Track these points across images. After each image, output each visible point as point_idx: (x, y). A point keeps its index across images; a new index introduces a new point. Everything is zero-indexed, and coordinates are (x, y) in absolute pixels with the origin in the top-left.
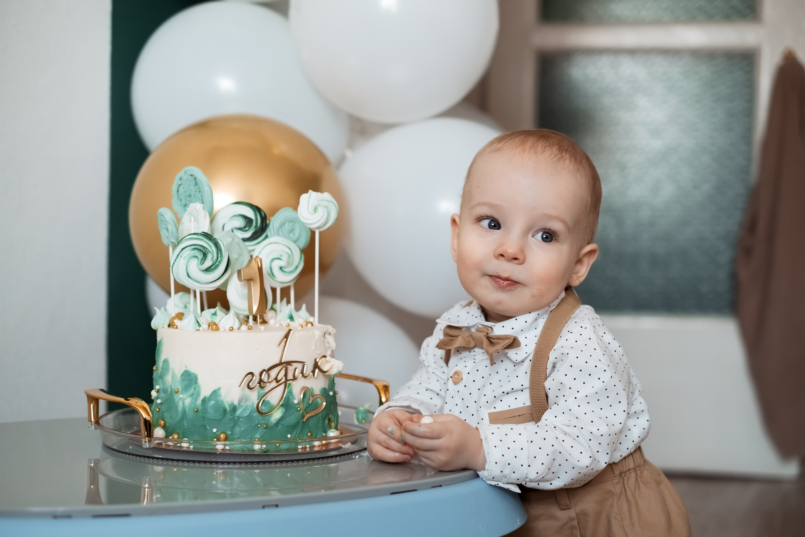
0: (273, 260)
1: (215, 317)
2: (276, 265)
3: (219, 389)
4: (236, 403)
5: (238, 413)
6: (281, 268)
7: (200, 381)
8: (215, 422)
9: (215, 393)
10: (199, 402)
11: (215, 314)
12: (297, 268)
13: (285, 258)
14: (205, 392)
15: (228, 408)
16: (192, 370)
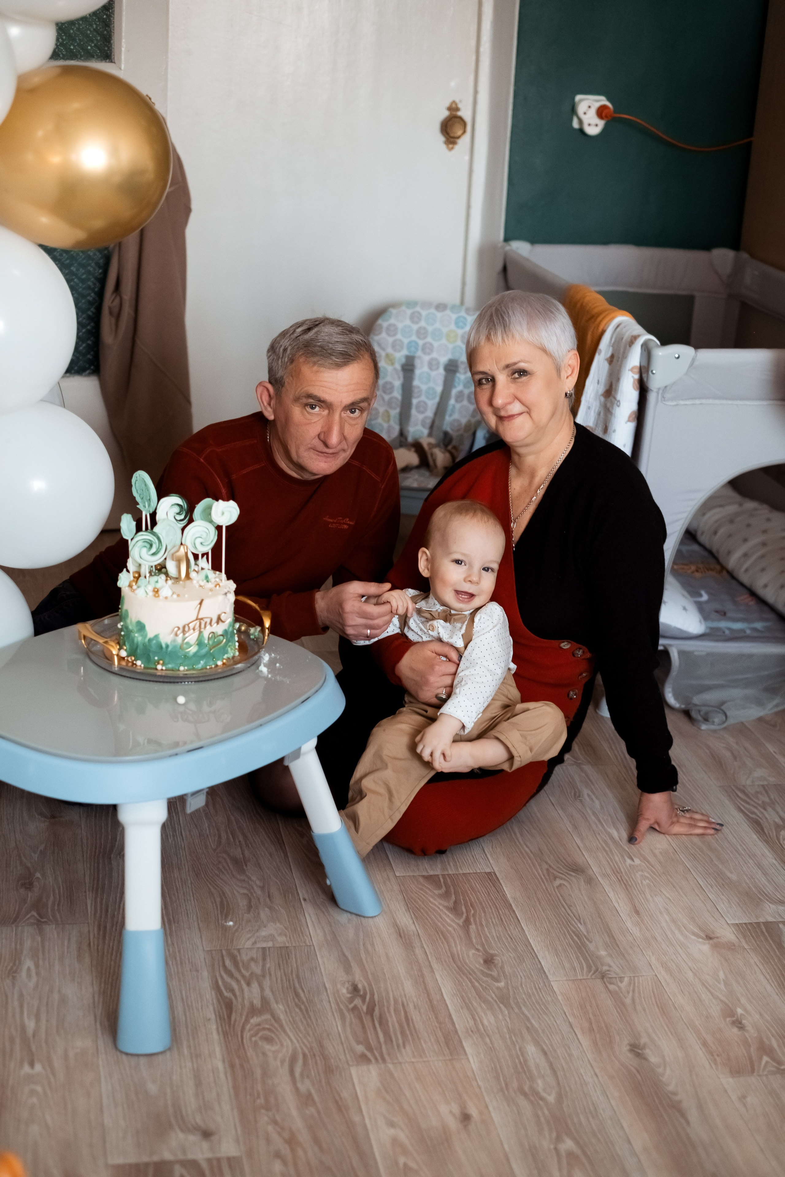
0: (196, 538)
1: (157, 584)
2: (198, 541)
3: (159, 634)
4: (169, 643)
5: (170, 649)
6: (201, 543)
7: (147, 628)
8: (155, 654)
9: (156, 636)
10: (147, 640)
11: (157, 582)
12: (212, 541)
13: (204, 536)
14: (150, 634)
15: (164, 646)
16: (144, 621)
